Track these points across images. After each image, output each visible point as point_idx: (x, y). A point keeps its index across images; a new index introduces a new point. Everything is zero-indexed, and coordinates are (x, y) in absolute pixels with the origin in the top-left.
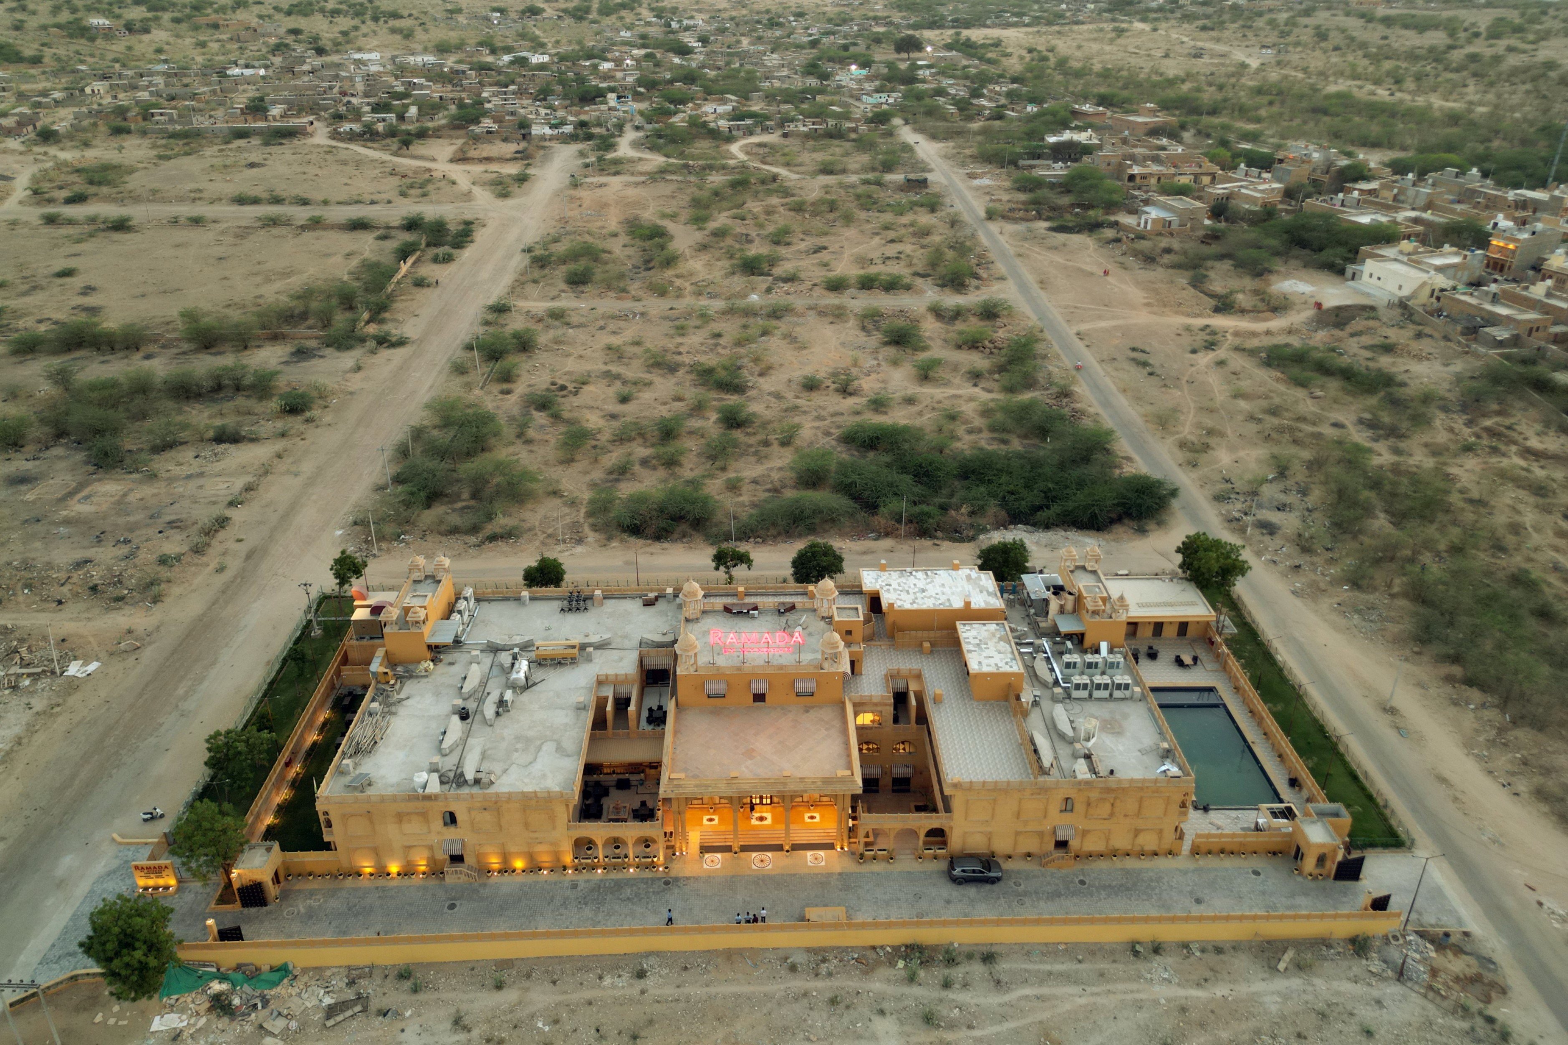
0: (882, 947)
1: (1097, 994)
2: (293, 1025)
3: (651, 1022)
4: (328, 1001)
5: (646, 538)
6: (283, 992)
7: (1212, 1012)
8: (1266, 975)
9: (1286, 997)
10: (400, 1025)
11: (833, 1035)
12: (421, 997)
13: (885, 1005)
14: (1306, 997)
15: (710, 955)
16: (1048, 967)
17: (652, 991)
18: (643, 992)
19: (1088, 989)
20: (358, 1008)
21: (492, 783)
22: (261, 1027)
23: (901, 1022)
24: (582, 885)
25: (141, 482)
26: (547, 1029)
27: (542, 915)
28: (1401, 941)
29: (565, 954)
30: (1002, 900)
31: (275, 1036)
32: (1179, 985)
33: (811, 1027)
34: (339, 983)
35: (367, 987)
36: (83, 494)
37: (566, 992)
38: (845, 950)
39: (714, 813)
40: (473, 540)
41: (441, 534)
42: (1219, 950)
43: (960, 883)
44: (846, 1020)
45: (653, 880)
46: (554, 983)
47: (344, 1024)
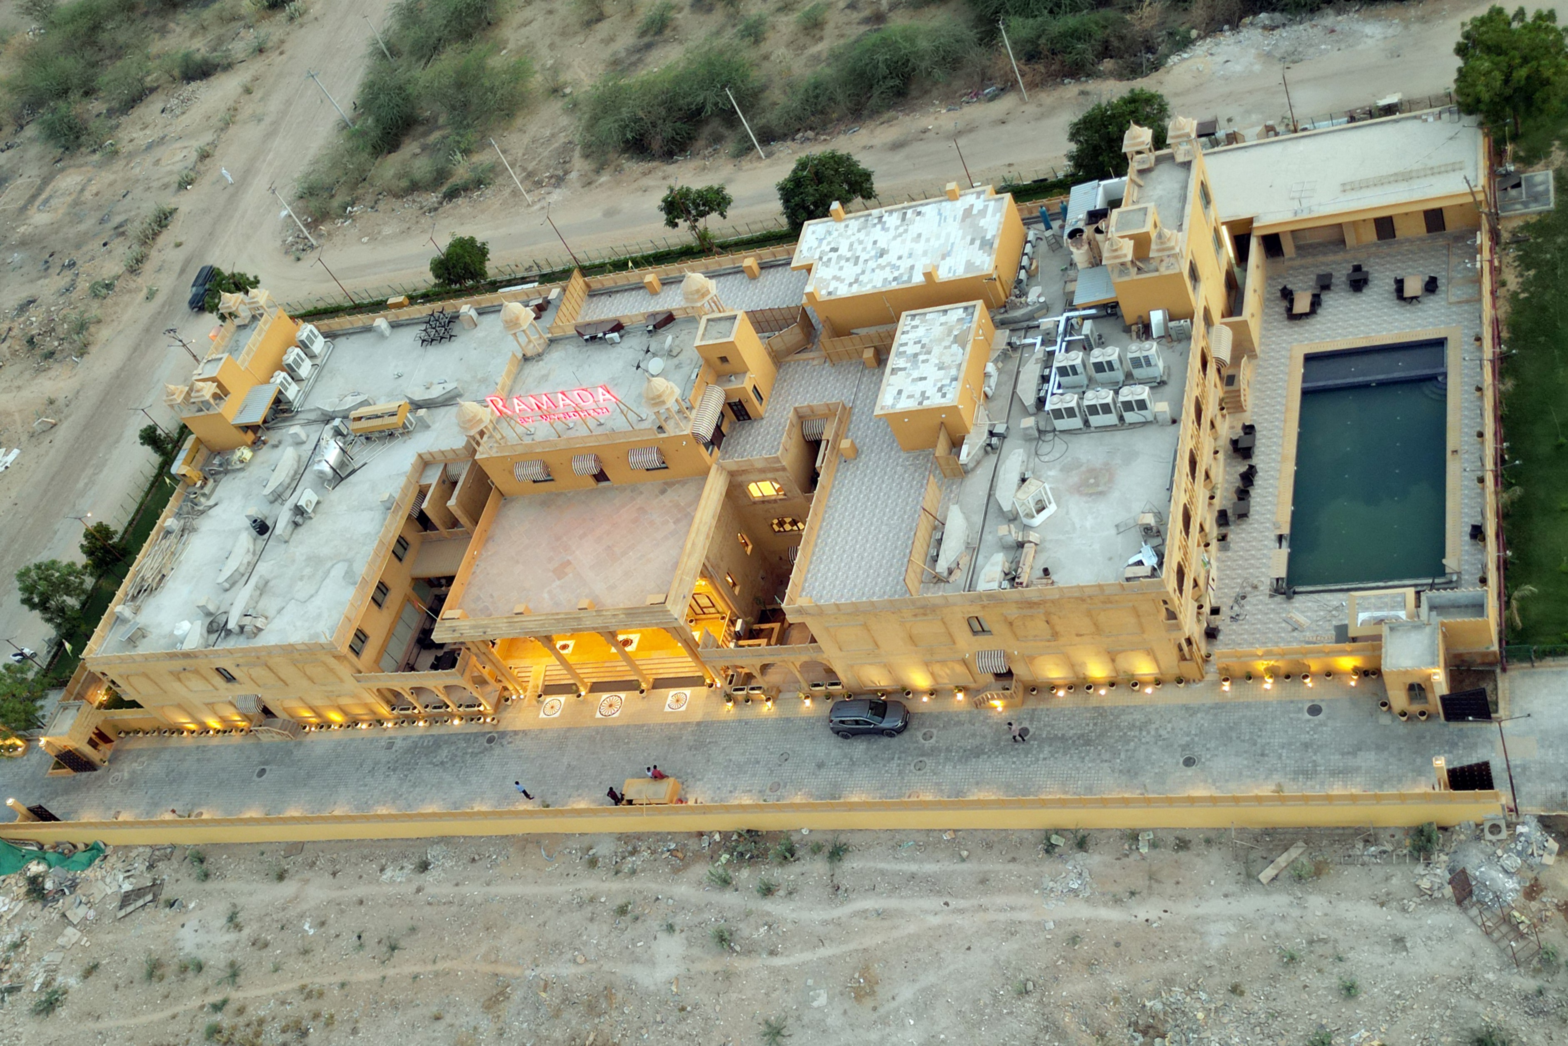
0: (710, 834)
1: (962, 911)
2: (91, 914)
3: (413, 930)
4: (127, 887)
5: (653, 158)
6: (92, 875)
7: (1117, 944)
8: (1234, 888)
9: (1246, 924)
10: (182, 919)
11: (606, 956)
12: (209, 885)
13: (679, 920)
14: (1280, 926)
15: (506, 839)
16: (913, 867)
17: (430, 890)
18: (419, 890)
19: (953, 903)
20: (149, 897)
21: (260, 630)
22: (64, 915)
23: (690, 944)
24: (399, 743)
25: (100, 166)
26: (311, 932)
27: (346, 785)
28: (1504, 834)
29: (355, 838)
30: (894, 764)
31: (75, 926)
32: (1087, 900)
33: (585, 944)
34: (140, 866)
35: (165, 871)
36: (43, 196)
37: (341, 888)
38: (662, 837)
39: (570, 638)
40: (433, 198)
41: (397, 196)
42: (1183, 844)
43: (846, 737)
44: (628, 934)
45: (476, 735)
46: (334, 874)
47: (133, 916)
